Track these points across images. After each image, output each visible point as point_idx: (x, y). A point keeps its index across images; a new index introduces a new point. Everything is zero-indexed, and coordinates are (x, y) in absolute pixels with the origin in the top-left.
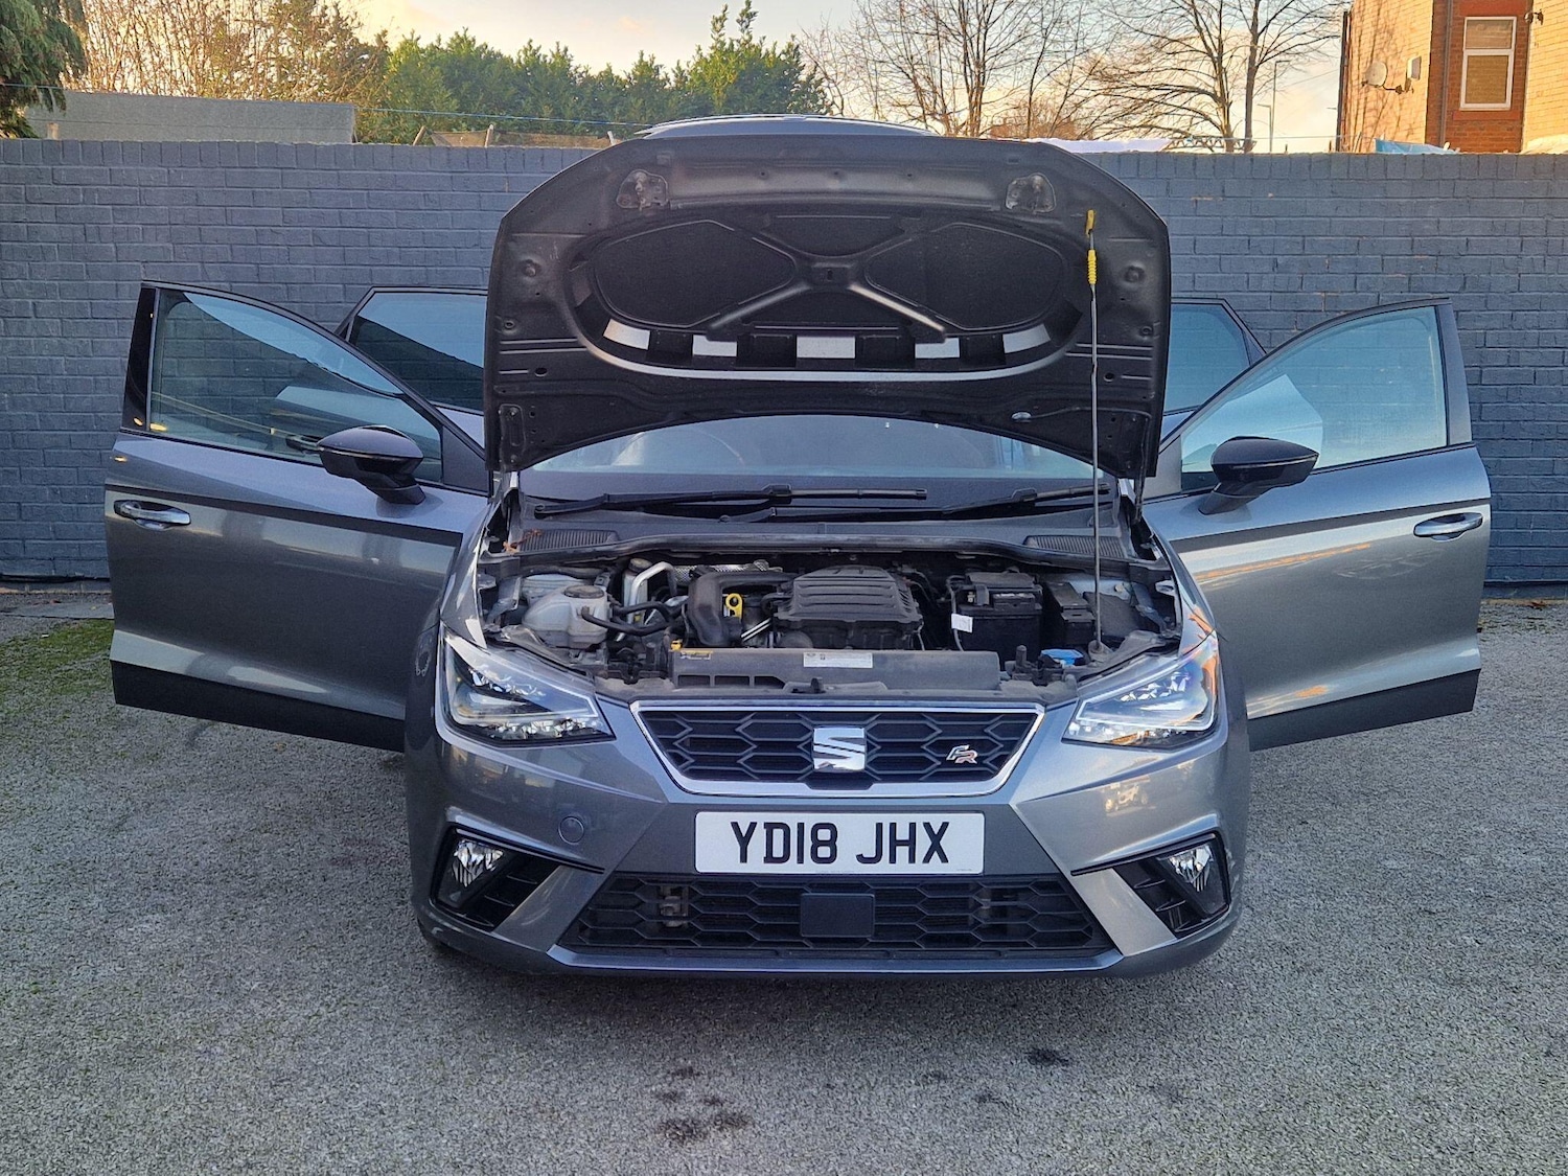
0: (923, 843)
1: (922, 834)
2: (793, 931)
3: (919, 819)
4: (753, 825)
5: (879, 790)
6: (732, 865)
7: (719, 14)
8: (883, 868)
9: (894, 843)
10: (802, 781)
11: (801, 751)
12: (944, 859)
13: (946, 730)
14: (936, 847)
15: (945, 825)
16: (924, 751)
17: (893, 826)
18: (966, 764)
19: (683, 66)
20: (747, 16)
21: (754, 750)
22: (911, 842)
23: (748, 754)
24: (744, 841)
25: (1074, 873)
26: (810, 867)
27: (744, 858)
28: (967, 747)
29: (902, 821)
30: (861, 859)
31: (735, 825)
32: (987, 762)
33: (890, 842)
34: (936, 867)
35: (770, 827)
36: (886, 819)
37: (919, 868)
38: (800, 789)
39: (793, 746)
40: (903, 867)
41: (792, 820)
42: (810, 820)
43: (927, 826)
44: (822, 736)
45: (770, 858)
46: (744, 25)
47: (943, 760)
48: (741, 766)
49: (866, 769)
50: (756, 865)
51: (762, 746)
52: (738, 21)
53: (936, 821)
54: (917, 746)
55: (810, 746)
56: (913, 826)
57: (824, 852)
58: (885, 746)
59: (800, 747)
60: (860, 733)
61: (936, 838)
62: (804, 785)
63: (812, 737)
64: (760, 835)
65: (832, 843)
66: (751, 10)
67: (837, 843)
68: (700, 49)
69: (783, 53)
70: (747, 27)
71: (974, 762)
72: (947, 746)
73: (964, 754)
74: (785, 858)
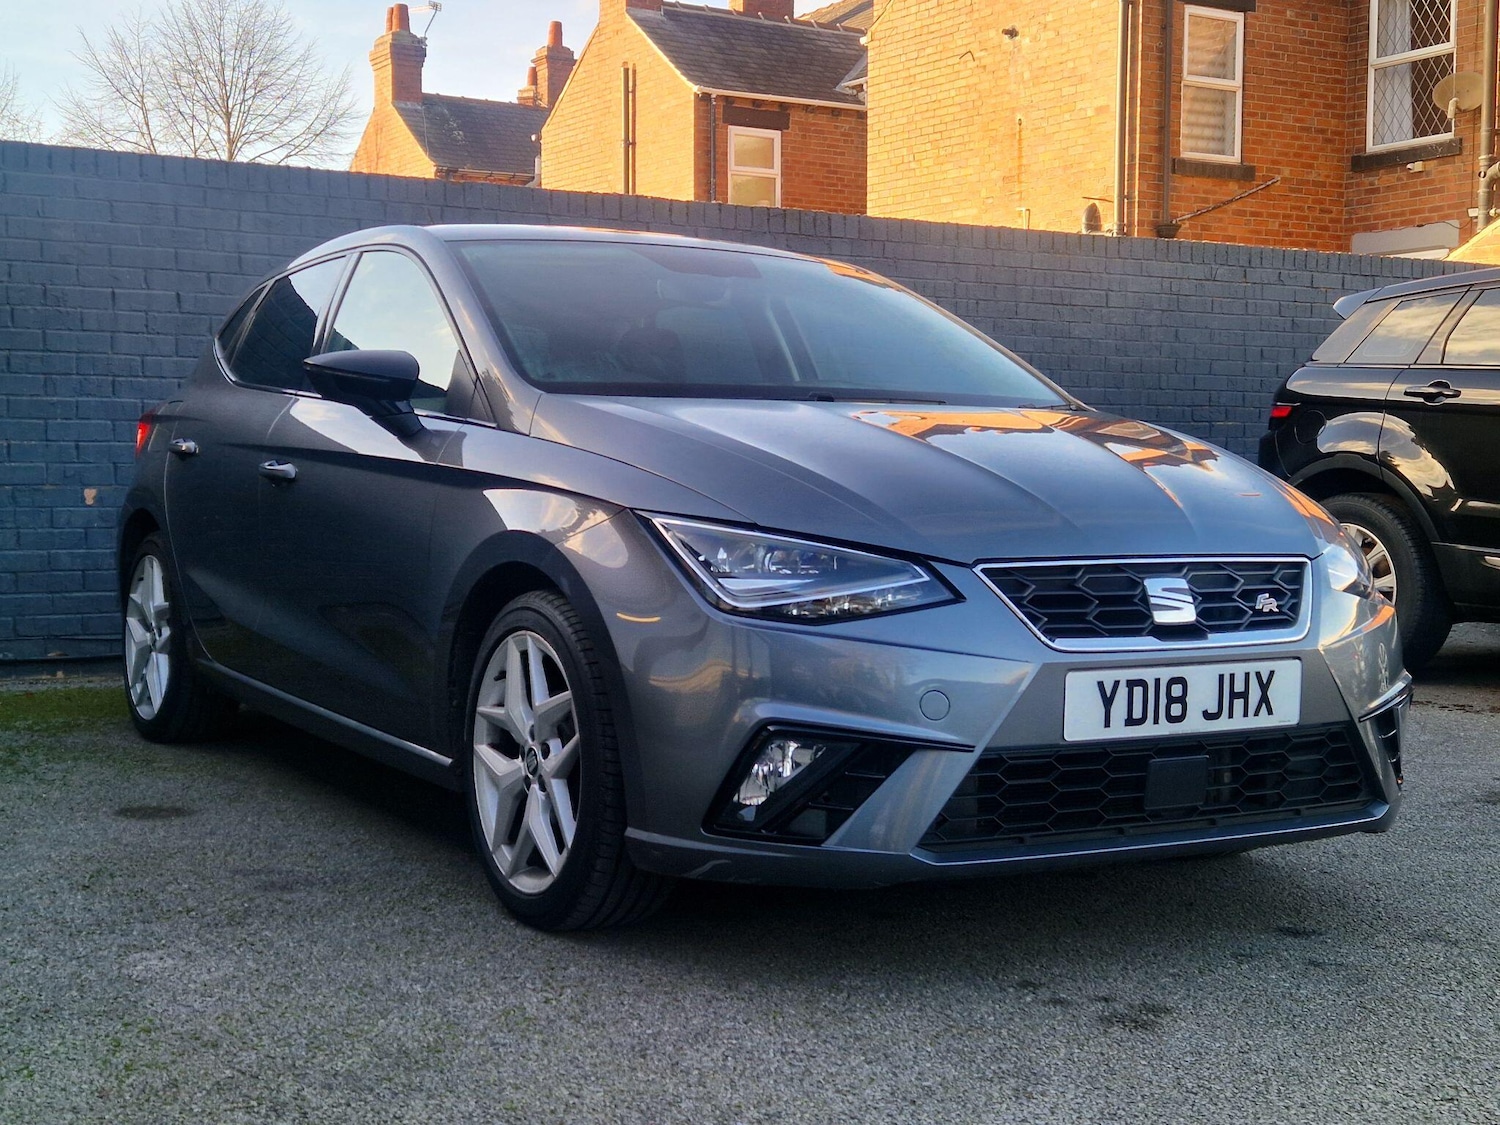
2: (1138, 804)
10: (1149, 634)
11: (1136, 604)
21: (1098, 606)
22: (1244, 695)
23: (1092, 611)
28: (1267, 595)
33: (1231, 694)
38: (1148, 643)
39: (1128, 600)
44: (1154, 586)
47: (1252, 608)
48: (1090, 622)
49: (1197, 621)
51: (1104, 601)
55: (1145, 598)
58: (1207, 597)
59: (1136, 600)
62: (1151, 639)
63: (1144, 590)
67: (1187, 699)
71: (1277, 610)
73: (1266, 603)
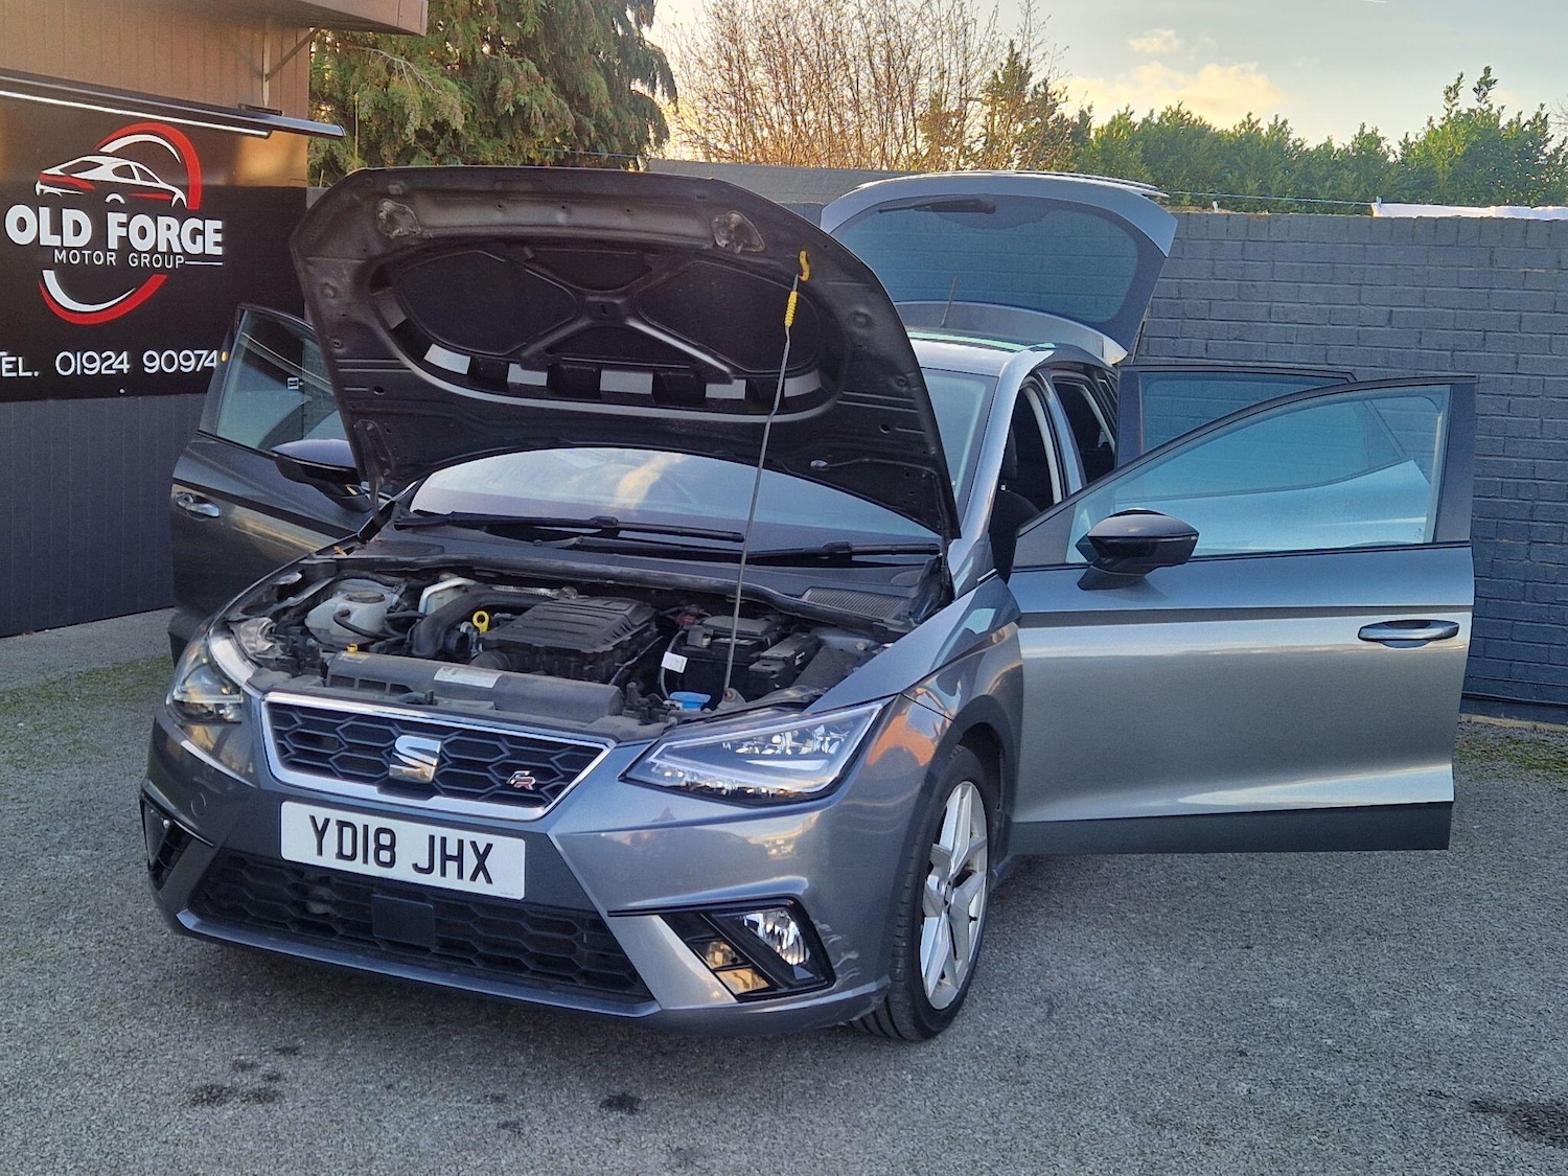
0: (470, 862)
1: (468, 851)
3: (468, 836)
4: (327, 821)
5: (440, 803)
6: (310, 857)
7: (1453, 83)
8: (434, 880)
9: (445, 858)
12: (489, 880)
13: (515, 754)
14: (481, 867)
15: (489, 847)
16: (489, 772)
17: (444, 840)
18: (523, 789)
19: (1412, 139)
20: (1486, 84)
22: (459, 858)
24: (321, 834)
25: (613, 913)
26: (373, 869)
27: (320, 852)
28: (527, 773)
29: (454, 836)
30: (415, 866)
31: (313, 818)
32: (542, 789)
34: (480, 887)
35: (342, 824)
36: (439, 832)
37: (466, 885)
40: (451, 882)
41: (359, 819)
42: (375, 822)
43: (474, 844)
44: (404, 743)
45: (341, 855)
46: (1482, 93)
50: (329, 860)
52: (1475, 89)
53: (483, 840)
54: (483, 766)
56: (461, 843)
57: (385, 856)
60: (436, 746)
61: (482, 857)
64: (333, 829)
65: (391, 847)
66: (1490, 78)
67: (396, 849)
68: (1431, 120)
69: (1528, 122)
70: (1485, 94)
71: (531, 788)
72: (509, 769)
73: (523, 779)
74: (353, 857)
